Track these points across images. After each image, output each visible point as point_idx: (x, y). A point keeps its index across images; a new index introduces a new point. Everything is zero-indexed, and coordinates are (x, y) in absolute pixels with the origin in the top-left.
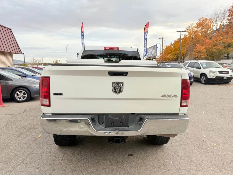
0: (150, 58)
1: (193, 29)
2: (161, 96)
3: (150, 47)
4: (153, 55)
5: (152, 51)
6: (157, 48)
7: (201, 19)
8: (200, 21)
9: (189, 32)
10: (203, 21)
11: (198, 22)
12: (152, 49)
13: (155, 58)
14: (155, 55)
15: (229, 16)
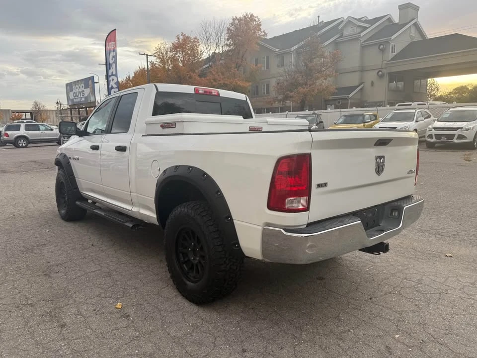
0: (81, 104)
1: (167, 54)
2: (408, 173)
3: (78, 81)
4: (86, 98)
5: (83, 89)
6: (95, 84)
7: (181, 37)
8: (178, 39)
9: (160, 58)
10: (184, 40)
11: (175, 41)
12: (83, 85)
13: (92, 105)
14: (92, 99)
15: (228, 40)
